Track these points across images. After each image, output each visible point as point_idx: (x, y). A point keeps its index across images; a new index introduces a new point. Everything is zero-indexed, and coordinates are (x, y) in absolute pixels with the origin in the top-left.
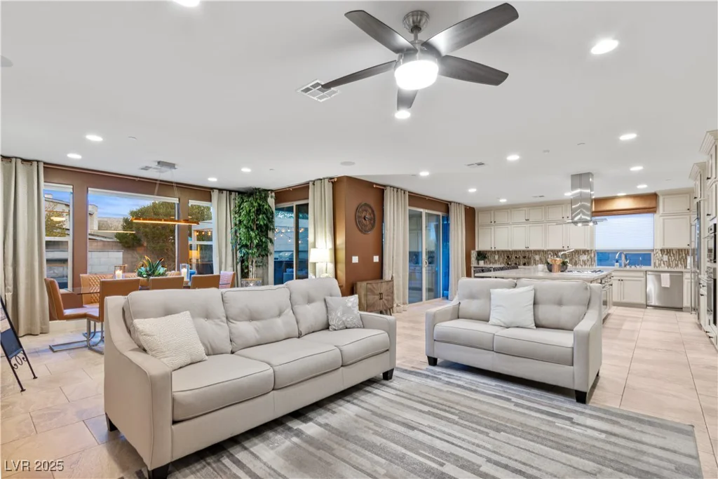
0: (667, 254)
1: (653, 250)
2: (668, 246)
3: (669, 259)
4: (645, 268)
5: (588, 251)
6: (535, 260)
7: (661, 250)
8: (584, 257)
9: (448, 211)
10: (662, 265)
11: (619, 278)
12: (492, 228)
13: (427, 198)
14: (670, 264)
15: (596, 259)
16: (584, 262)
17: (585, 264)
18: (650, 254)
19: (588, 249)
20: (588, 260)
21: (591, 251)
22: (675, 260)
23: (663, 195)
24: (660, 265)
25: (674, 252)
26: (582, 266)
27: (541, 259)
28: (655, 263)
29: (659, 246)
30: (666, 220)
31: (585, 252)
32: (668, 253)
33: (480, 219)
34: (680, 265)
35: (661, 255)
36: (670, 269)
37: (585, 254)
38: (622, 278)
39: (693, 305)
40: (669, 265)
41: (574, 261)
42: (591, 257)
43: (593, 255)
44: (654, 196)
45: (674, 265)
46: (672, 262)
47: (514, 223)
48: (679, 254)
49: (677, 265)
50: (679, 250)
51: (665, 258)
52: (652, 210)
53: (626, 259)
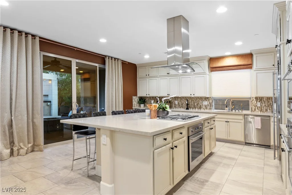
0: (259, 102)
1: (250, 98)
2: (260, 95)
3: (261, 105)
4: (245, 112)
5: (208, 98)
6: (175, 104)
7: (256, 98)
8: (206, 103)
9: (104, 63)
10: (257, 110)
11: (226, 120)
12: (147, 79)
13: (76, 49)
14: (262, 109)
15: (213, 104)
16: (206, 106)
17: (206, 108)
18: (248, 101)
19: (207, 96)
20: (208, 105)
21: (210, 97)
22: (265, 106)
23: (256, 54)
24: (255, 110)
25: (265, 100)
26: (204, 109)
27: (178, 103)
28: (252, 108)
29: (254, 96)
30: (258, 74)
31: (206, 99)
32: (260, 100)
33: (140, 73)
34: (269, 110)
35: (255, 102)
36: (262, 114)
37: (206, 101)
38: (228, 120)
39: (276, 144)
40: (261, 111)
41: (199, 106)
42: (210, 103)
43: (211, 102)
44: (250, 55)
45: (265, 110)
46: (263, 107)
47: (161, 76)
48: (268, 102)
49: (266, 110)
50: (268, 98)
51: (259, 104)
52: (249, 66)
53: (233, 105)
